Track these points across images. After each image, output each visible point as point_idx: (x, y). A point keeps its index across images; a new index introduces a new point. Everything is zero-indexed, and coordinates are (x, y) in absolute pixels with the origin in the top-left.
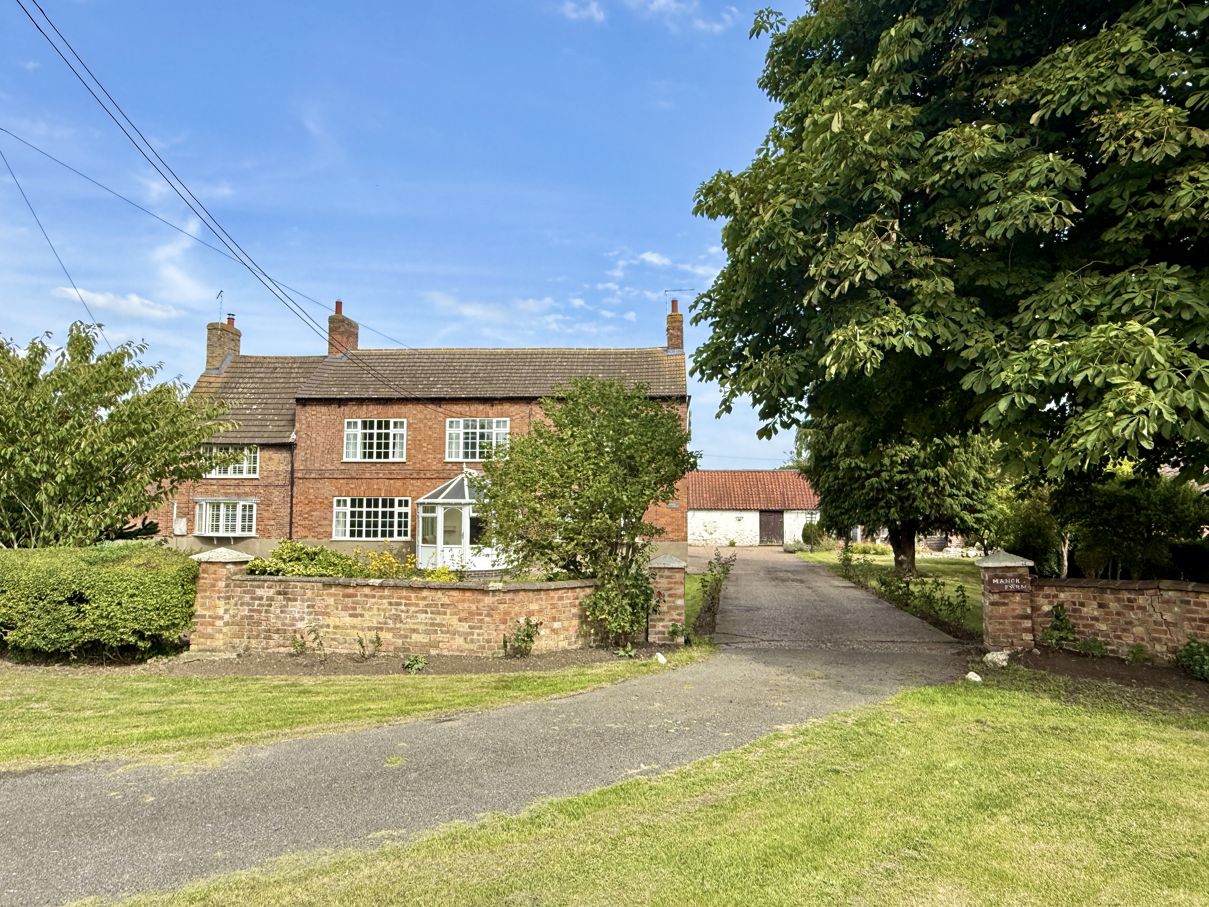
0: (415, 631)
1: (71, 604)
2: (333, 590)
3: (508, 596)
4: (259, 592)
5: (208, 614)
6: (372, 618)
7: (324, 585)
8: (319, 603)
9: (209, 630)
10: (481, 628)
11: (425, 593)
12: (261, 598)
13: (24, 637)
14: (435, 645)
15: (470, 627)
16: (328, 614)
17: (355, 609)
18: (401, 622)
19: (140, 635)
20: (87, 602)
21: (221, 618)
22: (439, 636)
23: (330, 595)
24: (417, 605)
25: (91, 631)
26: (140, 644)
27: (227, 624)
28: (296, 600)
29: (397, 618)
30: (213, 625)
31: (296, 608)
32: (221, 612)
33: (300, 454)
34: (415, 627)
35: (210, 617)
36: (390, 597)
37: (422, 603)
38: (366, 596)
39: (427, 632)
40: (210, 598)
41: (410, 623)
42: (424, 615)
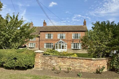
0: (76, 67)
1: (14, 59)
2: (60, 58)
3: (96, 61)
4: (46, 58)
5: (37, 62)
6: (68, 64)
7: (58, 57)
8: (57, 60)
9: (37, 64)
10: (91, 67)
11: (78, 60)
12: (46, 59)
13: (6, 65)
14: (81, 70)
15: (88, 67)
16: (59, 63)
17: (64, 62)
18: (74, 65)
19: (26, 65)
20: (17, 59)
21: (40, 63)
22: (82, 68)
23: (59, 59)
24: (77, 62)
25: (17, 64)
26: (26, 67)
27: (40, 64)
28: (53, 60)
29: (73, 64)
30: (38, 64)
31: (53, 61)
32: (39, 61)
33: (40, 38)
34: (77, 66)
35: (38, 62)
36: (71, 60)
37: (78, 62)
38: (66, 60)
39: (79, 67)
40: (38, 59)
41: (75, 65)
42: (78, 64)
